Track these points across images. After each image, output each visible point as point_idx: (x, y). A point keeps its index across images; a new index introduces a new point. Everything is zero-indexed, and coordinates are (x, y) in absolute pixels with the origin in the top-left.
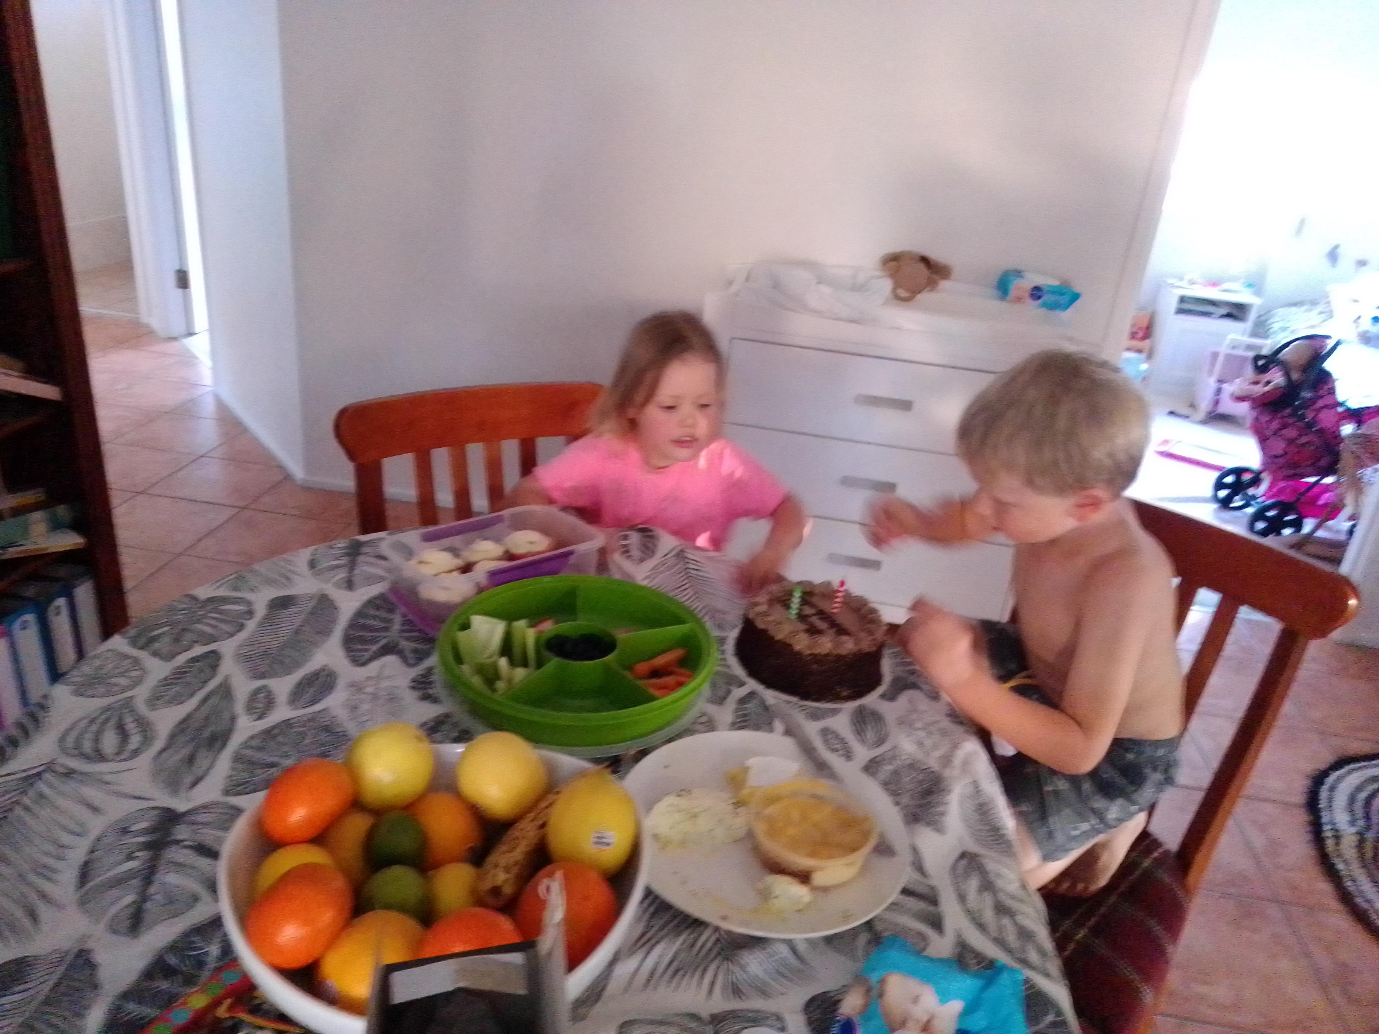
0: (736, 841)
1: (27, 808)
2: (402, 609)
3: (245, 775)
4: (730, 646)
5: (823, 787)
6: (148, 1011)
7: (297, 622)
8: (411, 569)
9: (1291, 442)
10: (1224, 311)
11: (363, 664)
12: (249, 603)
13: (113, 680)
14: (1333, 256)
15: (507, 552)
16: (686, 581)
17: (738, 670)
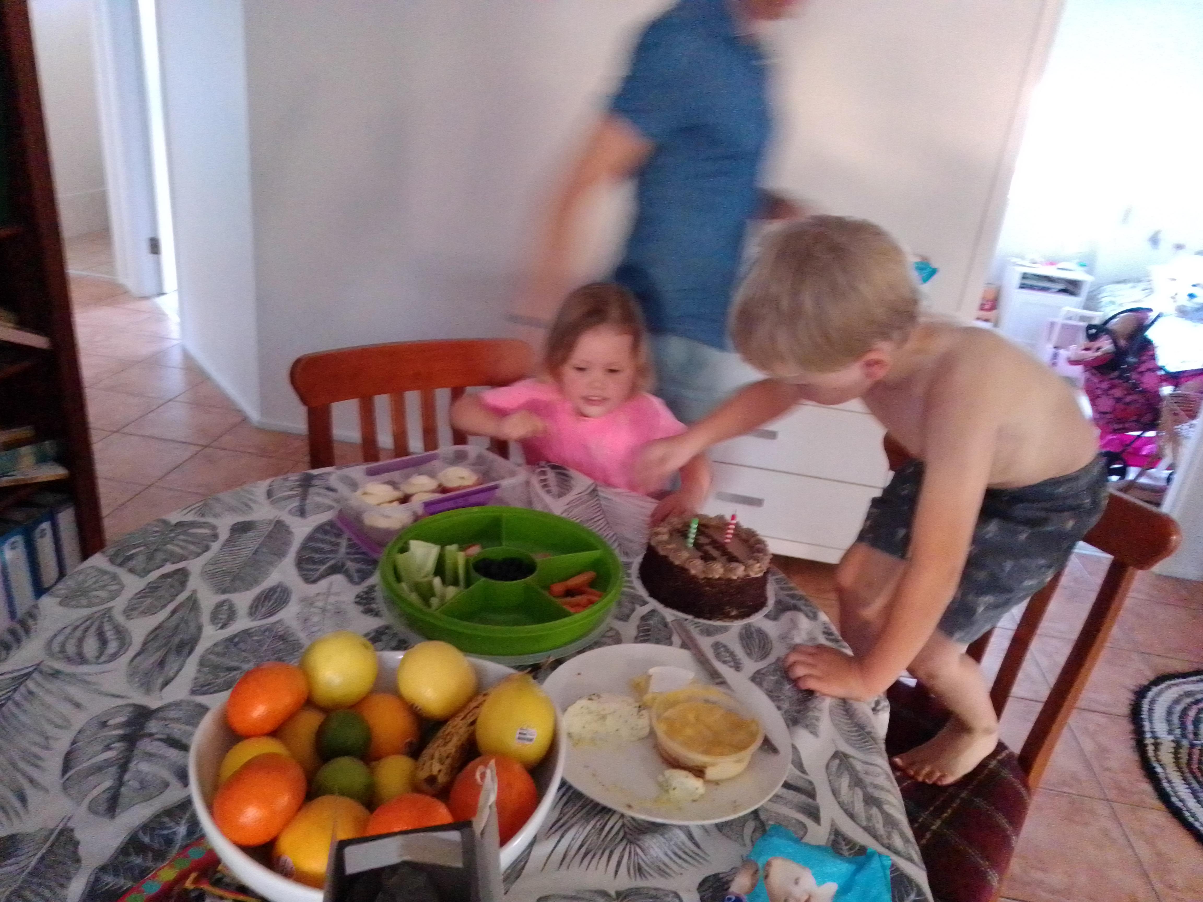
0: (641, 739)
1: (17, 704)
2: (347, 534)
3: (210, 677)
4: (635, 570)
5: (715, 693)
6: (124, 883)
7: (255, 545)
8: (355, 499)
9: (1118, 400)
10: (1061, 286)
11: (314, 582)
12: (214, 528)
13: (95, 593)
14: (1155, 240)
15: (440, 485)
16: (599, 514)
17: (641, 591)
